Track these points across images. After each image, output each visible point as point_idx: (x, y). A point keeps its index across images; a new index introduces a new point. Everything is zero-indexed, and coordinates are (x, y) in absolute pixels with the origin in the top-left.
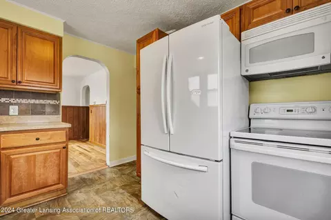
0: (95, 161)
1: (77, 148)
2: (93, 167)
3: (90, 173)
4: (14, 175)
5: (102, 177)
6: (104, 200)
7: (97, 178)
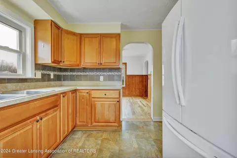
0: (146, 113)
1: (139, 103)
2: (143, 118)
3: (139, 121)
4: (96, 112)
5: (145, 127)
6: (138, 144)
7: (141, 127)
